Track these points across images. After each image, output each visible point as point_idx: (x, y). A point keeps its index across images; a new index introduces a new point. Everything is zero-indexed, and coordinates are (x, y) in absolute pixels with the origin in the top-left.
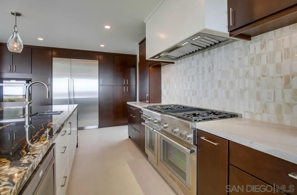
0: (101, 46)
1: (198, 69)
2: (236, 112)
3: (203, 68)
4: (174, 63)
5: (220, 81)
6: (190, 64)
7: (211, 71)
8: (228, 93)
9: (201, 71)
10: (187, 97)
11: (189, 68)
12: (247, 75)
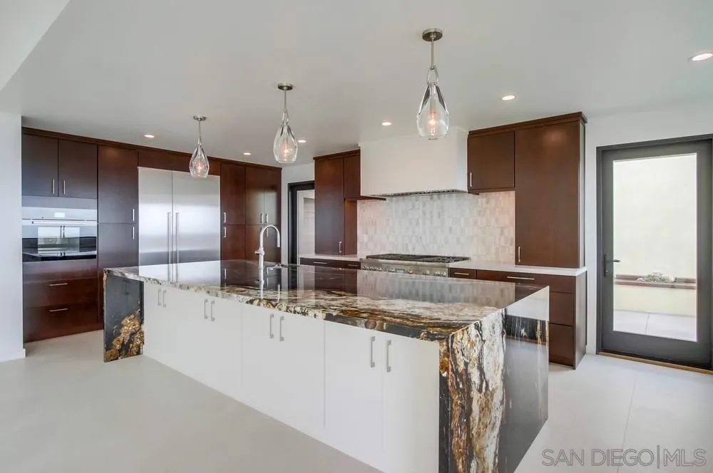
0: (245, 154)
1: (424, 213)
2: (466, 256)
3: (431, 212)
4: (385, 199)
5: (450, 228)
6: (413, 206)
7: (442, 217)
8: (458, 240)
9: (428, 216)
10: (407, 244)
11: (411, 209)
12: (476, 223)
